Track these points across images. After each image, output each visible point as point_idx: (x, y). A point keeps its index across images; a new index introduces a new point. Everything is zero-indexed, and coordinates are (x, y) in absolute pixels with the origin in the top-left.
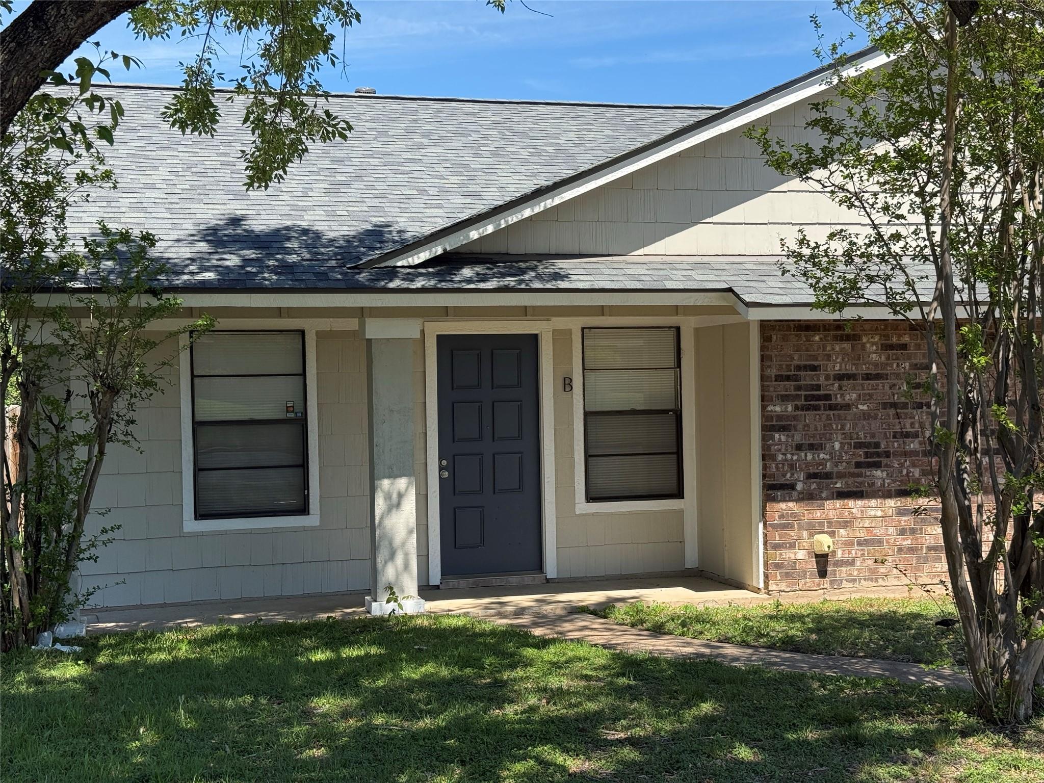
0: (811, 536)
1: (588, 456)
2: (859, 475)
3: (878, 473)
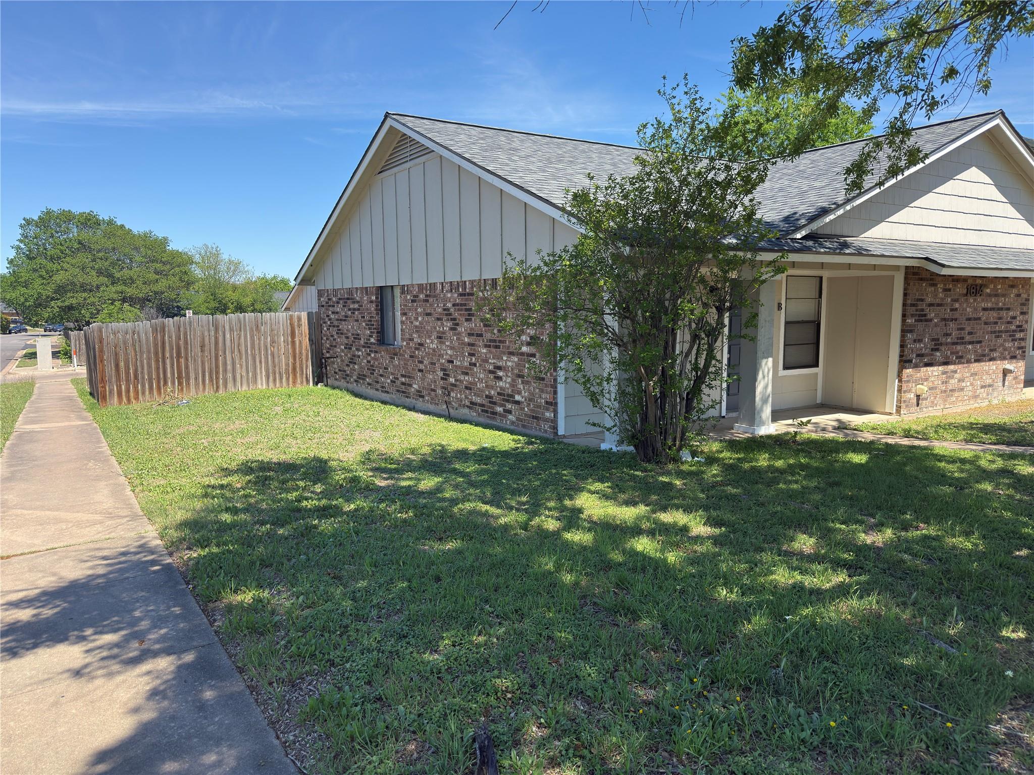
0: (916, 386)
1: (785, 345)
2: (932, 355)
3: (938, 354)
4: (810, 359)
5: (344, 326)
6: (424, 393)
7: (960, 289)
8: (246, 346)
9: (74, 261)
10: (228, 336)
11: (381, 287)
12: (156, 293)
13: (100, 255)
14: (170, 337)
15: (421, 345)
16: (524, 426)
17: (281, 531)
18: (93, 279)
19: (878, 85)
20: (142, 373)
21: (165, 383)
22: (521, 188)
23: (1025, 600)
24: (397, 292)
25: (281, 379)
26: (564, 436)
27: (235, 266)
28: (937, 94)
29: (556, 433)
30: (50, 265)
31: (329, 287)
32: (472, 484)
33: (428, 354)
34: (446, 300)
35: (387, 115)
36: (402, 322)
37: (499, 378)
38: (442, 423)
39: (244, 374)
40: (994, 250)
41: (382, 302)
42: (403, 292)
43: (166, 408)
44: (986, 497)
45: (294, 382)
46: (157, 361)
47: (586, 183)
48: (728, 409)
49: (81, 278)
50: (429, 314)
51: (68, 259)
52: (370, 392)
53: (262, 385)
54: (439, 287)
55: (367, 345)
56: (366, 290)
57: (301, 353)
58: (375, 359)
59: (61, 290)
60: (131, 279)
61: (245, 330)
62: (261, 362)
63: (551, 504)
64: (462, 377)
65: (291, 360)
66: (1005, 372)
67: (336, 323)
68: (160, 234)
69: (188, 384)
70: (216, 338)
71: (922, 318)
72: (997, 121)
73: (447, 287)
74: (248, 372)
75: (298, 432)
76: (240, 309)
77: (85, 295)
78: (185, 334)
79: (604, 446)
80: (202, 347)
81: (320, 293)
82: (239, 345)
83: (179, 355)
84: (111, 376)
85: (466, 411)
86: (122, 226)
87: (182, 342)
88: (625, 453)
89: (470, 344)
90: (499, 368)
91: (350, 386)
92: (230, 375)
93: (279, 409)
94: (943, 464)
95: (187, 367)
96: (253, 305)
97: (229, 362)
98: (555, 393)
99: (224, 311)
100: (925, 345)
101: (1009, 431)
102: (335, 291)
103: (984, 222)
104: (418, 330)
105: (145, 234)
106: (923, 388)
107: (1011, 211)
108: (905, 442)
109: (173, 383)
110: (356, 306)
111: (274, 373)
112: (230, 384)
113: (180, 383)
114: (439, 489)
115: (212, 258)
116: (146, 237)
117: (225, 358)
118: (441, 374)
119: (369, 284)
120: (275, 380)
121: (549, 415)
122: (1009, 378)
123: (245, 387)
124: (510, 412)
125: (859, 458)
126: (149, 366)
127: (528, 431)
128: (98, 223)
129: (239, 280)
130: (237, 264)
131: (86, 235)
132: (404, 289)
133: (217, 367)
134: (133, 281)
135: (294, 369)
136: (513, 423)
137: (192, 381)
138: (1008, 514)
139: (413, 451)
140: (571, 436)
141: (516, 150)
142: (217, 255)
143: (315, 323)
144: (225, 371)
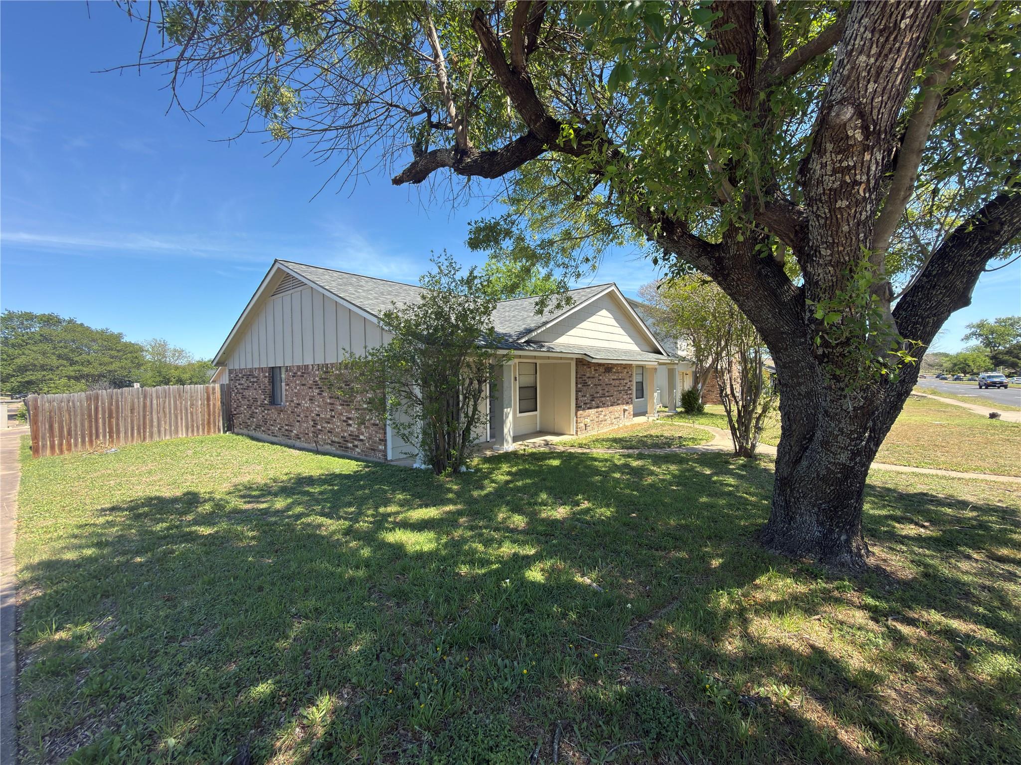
0: (584, 420)
1: (519, 400)
2: (591, 403)
3: (594, 403)
4: (533, 407)
5: (246, 393)
6: (301, 436)
7: (602, 370)
8: (170, 409)
9: (35, 349)
10: (155, 402)
11: (273, 368)
12: (110, 371)
13: (62, 344)
14: (103, 403)
15: (299, 404)
16: (366, 455)
17: (138, 559)
18: (55, 362)
19: (552, 263)
20: (75, 431)
21: (97, 437)
22: (360, 308)
23: (637, 546)
24: (283, 370)
25: (198, 430)
26: (392, 461)
27: (180, 353)
28: (580, 270)
29: (386, 459)
30: (11, 351)
31: (237, 367)
32: (318, 502)
33: (303, 410)
34: (315, 376)
35: (276, 261)
36: (286, 390)
37: (350, 425)
38: (310, 456)
39: (167, 428)
40: (616, 351)
41: (273, 377)
42: (287, 371)
43: (93, 456)
44: (617, 481)
45: (209, 432)
46: (90, 422)
47: (391, 307)
48: (491, 437)
49: (41, 360)
50: (303, 385)
51: (29, 346)
52: (264, 436)
53: (182, 435)
54: (311, 367)
55: (262, 405)
56: (262, 370)
57: (214, 412)
58: (267, 414)
59: (23, 369)
60: (88, 361)
61: (170, 397)
62: (182, 419)
63: (370, 512)
64: (325, 425)
65: (206, 416)
66: (625, 411)
67: (241, 391)
68: (116, 331)
69: (118, 437)
70: (145, 404)
71: (585, 384)
72: (613, 288)
73: (316, 367)
74: (170, 427)
75: (197, 470)
76: (181, 382)
77: (44, 373)
78: (117, 401)
79: (415, 466)
80: (132, 410)
81: (230, 372)
82: (164, 408)
83: (110, 417)
84: (44, 435)
85: (328, 447)
86: (82, 325)
87: (113, 408)
88: (428, 469)
89: (331, 404)
90: (350, 418)
91: (250, 433)
92: (155, 429)
93: (190, 453)
94: (596, 463)
95: (118, 425)
96: (191, 379)
97: (155, 420)
98: (385, 433)
99: (167, 383)
100: (587, 399)
101: (626, 441)
102: (241, 370)
103: (610, 337)
104: (297, 395)
105: (103, 331)
106: (588, 420)
107: (622, 332)
108: (580, 451)
109: (104, 436)
110: (255, 380)
111: (193, 426)
112: (156, 436)
113: (111, 437)
114: (289, 508)
115: (160, 349)
116: (102, 333)
117: (152, 417)
118: (312, 423)
119: (264, 365)
120: (193, 431)
121: (381, 447)
122: (626, 413)
123: (168, 437)
124: (357, 446)
125: (556, 463)
126: (83, 425)
127: (368, 458)
128: (59, 321)
129: (182, 362)
130: (181, 352)
131: (46, 331)
132: (288, 369)
133: (144, 423)
134: (89, 363)
135: (209, 423)
136: (359, 453)
137: (122, 435)
138: (628, 491)
139: (275, 481)
140: (396, 460)
141: (362, 286)
142: (165, 344)
143: (226, 392)
144: (151, 426)
